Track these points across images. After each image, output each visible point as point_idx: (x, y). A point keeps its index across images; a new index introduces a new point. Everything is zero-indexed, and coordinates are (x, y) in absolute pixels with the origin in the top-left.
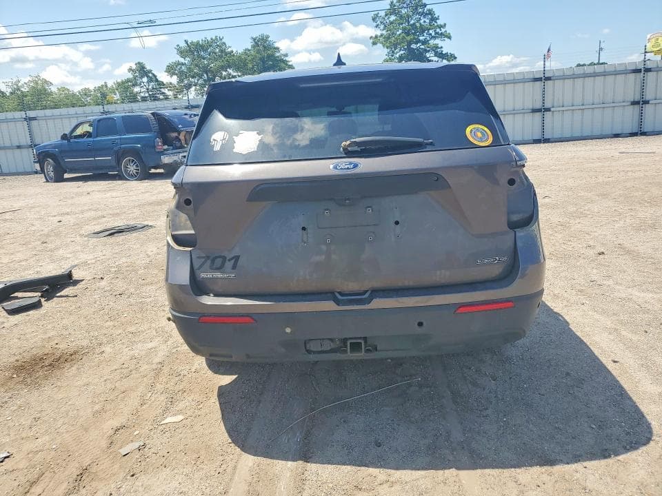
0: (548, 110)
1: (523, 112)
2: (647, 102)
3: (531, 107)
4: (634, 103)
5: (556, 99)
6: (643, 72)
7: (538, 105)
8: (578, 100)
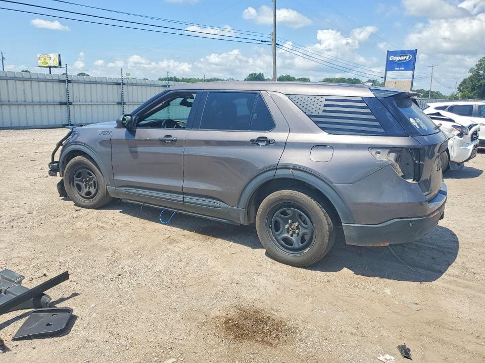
0: (71, 104)
1: (54, 104)
2: (124, 104)
3: (59, 100)
4: (119, 103)
5: (75, 96)
6: (122, 85)
7: (64, 100)
8: (89, 99)
